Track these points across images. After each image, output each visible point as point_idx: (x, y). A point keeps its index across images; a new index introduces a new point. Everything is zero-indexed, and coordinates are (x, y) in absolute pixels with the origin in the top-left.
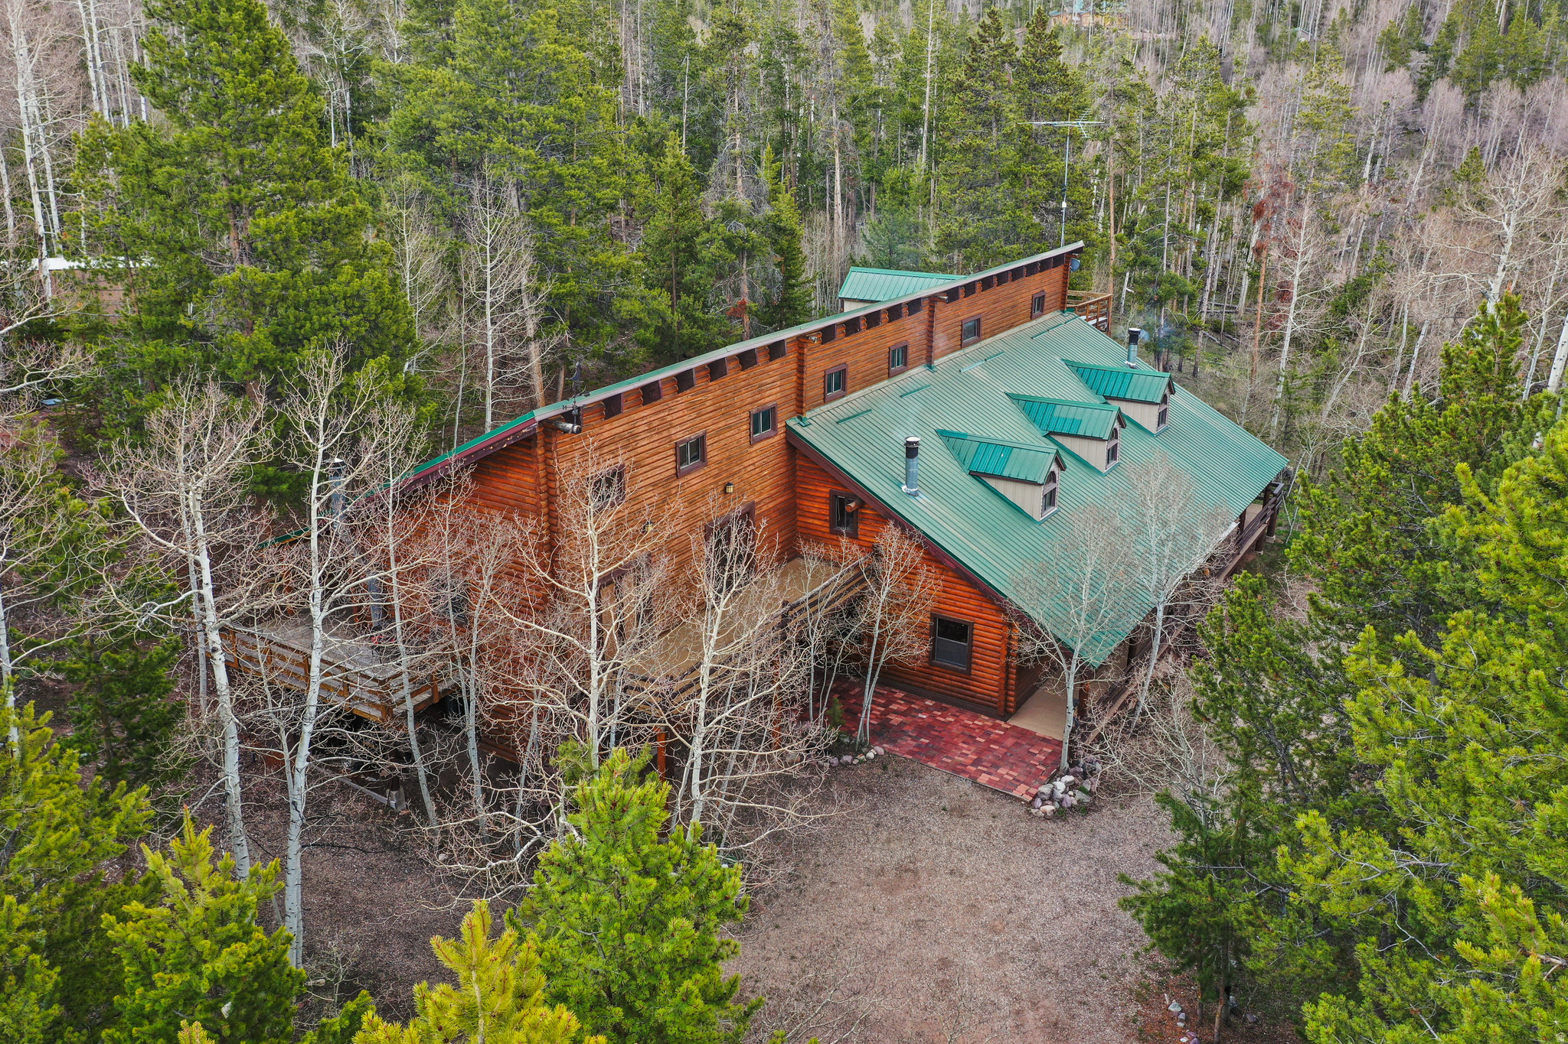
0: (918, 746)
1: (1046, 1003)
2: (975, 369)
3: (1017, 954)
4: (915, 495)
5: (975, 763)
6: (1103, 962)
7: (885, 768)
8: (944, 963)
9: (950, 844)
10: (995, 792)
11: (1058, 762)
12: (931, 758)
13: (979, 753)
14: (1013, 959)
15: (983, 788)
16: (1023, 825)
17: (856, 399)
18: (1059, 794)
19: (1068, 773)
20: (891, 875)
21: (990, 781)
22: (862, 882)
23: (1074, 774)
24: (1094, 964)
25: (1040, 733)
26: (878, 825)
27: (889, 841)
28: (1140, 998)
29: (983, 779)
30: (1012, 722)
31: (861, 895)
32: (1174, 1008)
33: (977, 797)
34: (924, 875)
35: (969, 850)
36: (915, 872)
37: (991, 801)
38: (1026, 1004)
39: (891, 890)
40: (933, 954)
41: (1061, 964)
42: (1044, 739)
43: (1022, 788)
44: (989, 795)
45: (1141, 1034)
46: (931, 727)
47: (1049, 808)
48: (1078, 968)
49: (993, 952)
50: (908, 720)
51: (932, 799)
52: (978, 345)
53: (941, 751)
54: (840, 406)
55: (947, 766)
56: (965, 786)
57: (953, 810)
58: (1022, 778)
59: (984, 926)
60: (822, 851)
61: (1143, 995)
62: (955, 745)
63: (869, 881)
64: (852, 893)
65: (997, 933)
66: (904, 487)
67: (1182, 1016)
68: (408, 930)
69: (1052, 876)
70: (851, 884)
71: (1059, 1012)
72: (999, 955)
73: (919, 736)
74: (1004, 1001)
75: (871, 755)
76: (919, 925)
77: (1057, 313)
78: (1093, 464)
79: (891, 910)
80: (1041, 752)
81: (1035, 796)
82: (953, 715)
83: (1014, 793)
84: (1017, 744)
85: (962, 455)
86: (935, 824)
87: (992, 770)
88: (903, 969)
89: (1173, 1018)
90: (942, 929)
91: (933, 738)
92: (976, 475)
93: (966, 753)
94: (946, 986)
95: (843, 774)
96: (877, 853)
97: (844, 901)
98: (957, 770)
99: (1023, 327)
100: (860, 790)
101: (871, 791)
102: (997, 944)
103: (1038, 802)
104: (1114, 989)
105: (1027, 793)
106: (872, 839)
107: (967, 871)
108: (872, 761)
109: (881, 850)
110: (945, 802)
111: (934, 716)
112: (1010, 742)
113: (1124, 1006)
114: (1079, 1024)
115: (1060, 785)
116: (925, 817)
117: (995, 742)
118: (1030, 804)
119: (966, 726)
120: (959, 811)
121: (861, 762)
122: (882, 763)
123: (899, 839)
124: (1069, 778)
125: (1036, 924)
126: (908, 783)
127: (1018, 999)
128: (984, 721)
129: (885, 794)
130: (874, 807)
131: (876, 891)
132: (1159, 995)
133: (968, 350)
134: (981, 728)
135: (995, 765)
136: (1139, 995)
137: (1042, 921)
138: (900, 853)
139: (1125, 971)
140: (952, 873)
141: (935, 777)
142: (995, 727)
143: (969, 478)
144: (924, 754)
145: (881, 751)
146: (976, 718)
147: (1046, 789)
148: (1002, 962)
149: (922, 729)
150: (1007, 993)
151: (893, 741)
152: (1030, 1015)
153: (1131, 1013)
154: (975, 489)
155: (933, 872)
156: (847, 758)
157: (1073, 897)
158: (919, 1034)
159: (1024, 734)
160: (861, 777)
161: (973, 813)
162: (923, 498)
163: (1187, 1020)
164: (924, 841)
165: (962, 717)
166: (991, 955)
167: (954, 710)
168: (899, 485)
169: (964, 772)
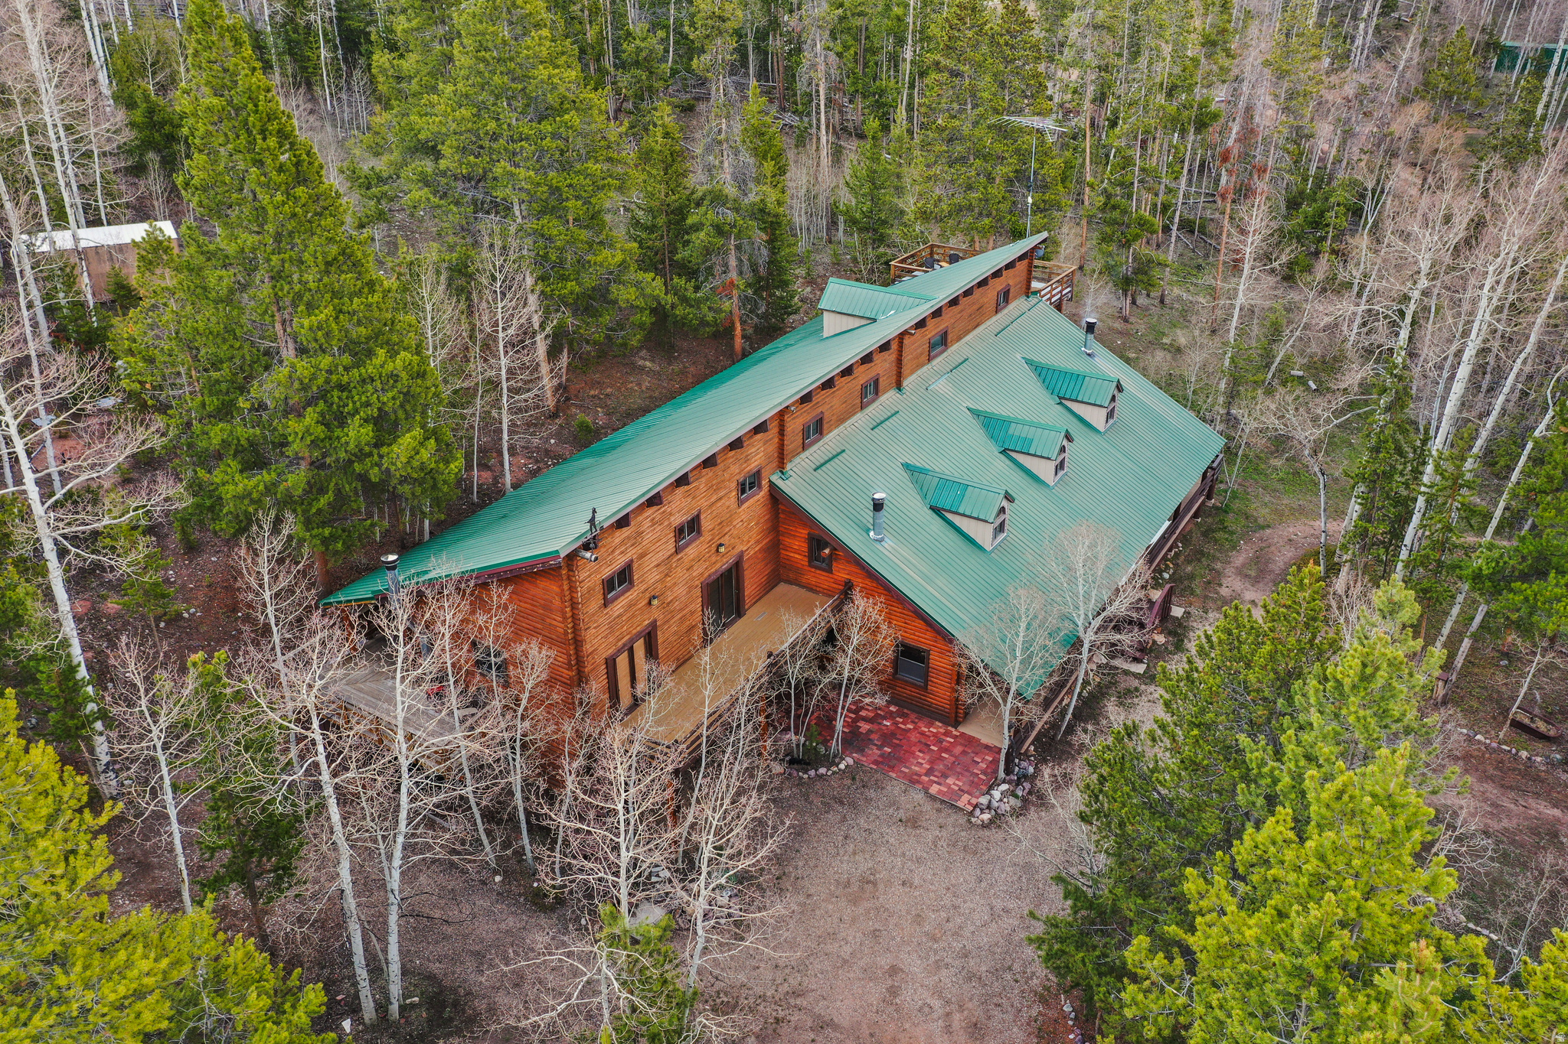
0: (881, 756)
1: (970, 1005)
2: (941, 386)
3: (950, 960)
4: (880, 541)
5: (929, 772)
6: (1017, 967)
7: (854, 779)
8: (894, 971)
9: (904, 854)
10: (943, 802)
11: (996, 771)
12: (892, 768)
13: (931, 762)
14: (947, 966)
15: (933, 798)
16: (963, 834)
17: (832, 440)
18: (995, 804)
19: (1004, 782)
20: (855, 888)
21: (940, 792)
22: (832, 895)
23: (1009, 782)
24: (1010, 968)
25: (985, 740)
26: (846, 837)
27: (854, 853)
28: (1043, 1000)
29: (934, 789)
30: (962, 729)
31: (831, 907)
32: (1067, 1008)
33: (927, 806)
34: (881, 886)
35: (919, 860)
36: (875, 884)
37: (939, 810)
38: (954, 1007)
39: (854, 901)
40: (885, 961)
41: (984, 969)
42: (987, 747)
43: (966, 797)
44: (938, 805)
45: (1040, 1033)
46: (893, 735)
47: (986, 817)
48: (995, 972)
49: (932, 959)
50: (875, 727)
51: (891, 811)
52: (945, 354)
53: (902, 761)
54: (818, 451)
55: (905, 776)
56: (918, 796)
57: (908, 820)
58: (965, 788)
59: (927, 934)
60: (801, 864)
61: (1045, 998)
62: (913, 753)
63: (838, 893)
64: (824, 905)
65: (936, 941)
66: (872, 534)
67: (1073, 1015)
68: (477, 948)
69: (983, 885)
70: (823, 896)
71: (979, 1013)
72: (937, 962)
73: (883, 745)
74: (936, 1003)
75: (842, 766)
76: (875, 934)
77: (1023, 299)
78: (1042, 478)
79: (854, 920)
80: (983, 760)
81: (976, 806)
82: (913, 722)
83: (960, 804)
84: (964, 753)
85: (925, 489)
86: (892, 834)
87: (942, 780)
88: (861, 976)
89: (1065, 1017)
90: (893, 939)
91: (894, 746)
92: (936, 510)
93: (920, 762)
94: (893, 991)
95: (818, 785)
96: (844, 865)
97: (818, 912)
98: (913, 780)
99: (988, 323)
100: (832, 802)
101: (842, 803)
102: (936, 952)
103: (978, 812)
104: (1023, 992)
105: (969, 803)
106: (841, 852)
107: (916, 882)
108: (844, 771)
109: (849, 862)
110: (901, 814)
111: (896, 723)
112: (958, 750)
113: (1029, 1007)
114: (994, 1024)
115: (996, 794)
116: (884, 829)
117: (946, 750)
118: (971, 814)
119: (923, 734)
120: (912, 822)
121: (834, 773)
122: (851, 773)
123: (863, 851)
124: (1004, 787)
125: (967, 933)
126: (872, 794)
127: (948, 1002)
128: (938, 728)
129: (853, 805)
130: (844, 819)
131: (843, 903)
132: (1057, 996)
133: (935, 362)
134: (935, 735)
135: (945, 776)
136: (1042, 996)
137: (972, 928)
138: (864, 864)
139: (1033, 974)
140: (904, 884)
141: (895, 787)
142: (947, 734)
143: (930, 512)
144: (887, 763)
145: (850, 761)
146: (931, 725)
147: (984, 800)
148: (938, 968)
149: (887, 737)
150: (940, 997)
151: (861, 751)
152: (957, 1016)
153: (1034, 1013)
154: (936, 523)
155: (889, 883)
156: (822, 771)
157: (998, 904)
158: (872, 1035)
159: (971, 741)
160: (833, 789)
161: (924, 824)
162: (889, 543)
163: (1076, 1018)
164: (883, 854)
165: (920, 724)
166: (930, 962)
167: (913, 716)
168: (867, 531)
169: (918, 782)
